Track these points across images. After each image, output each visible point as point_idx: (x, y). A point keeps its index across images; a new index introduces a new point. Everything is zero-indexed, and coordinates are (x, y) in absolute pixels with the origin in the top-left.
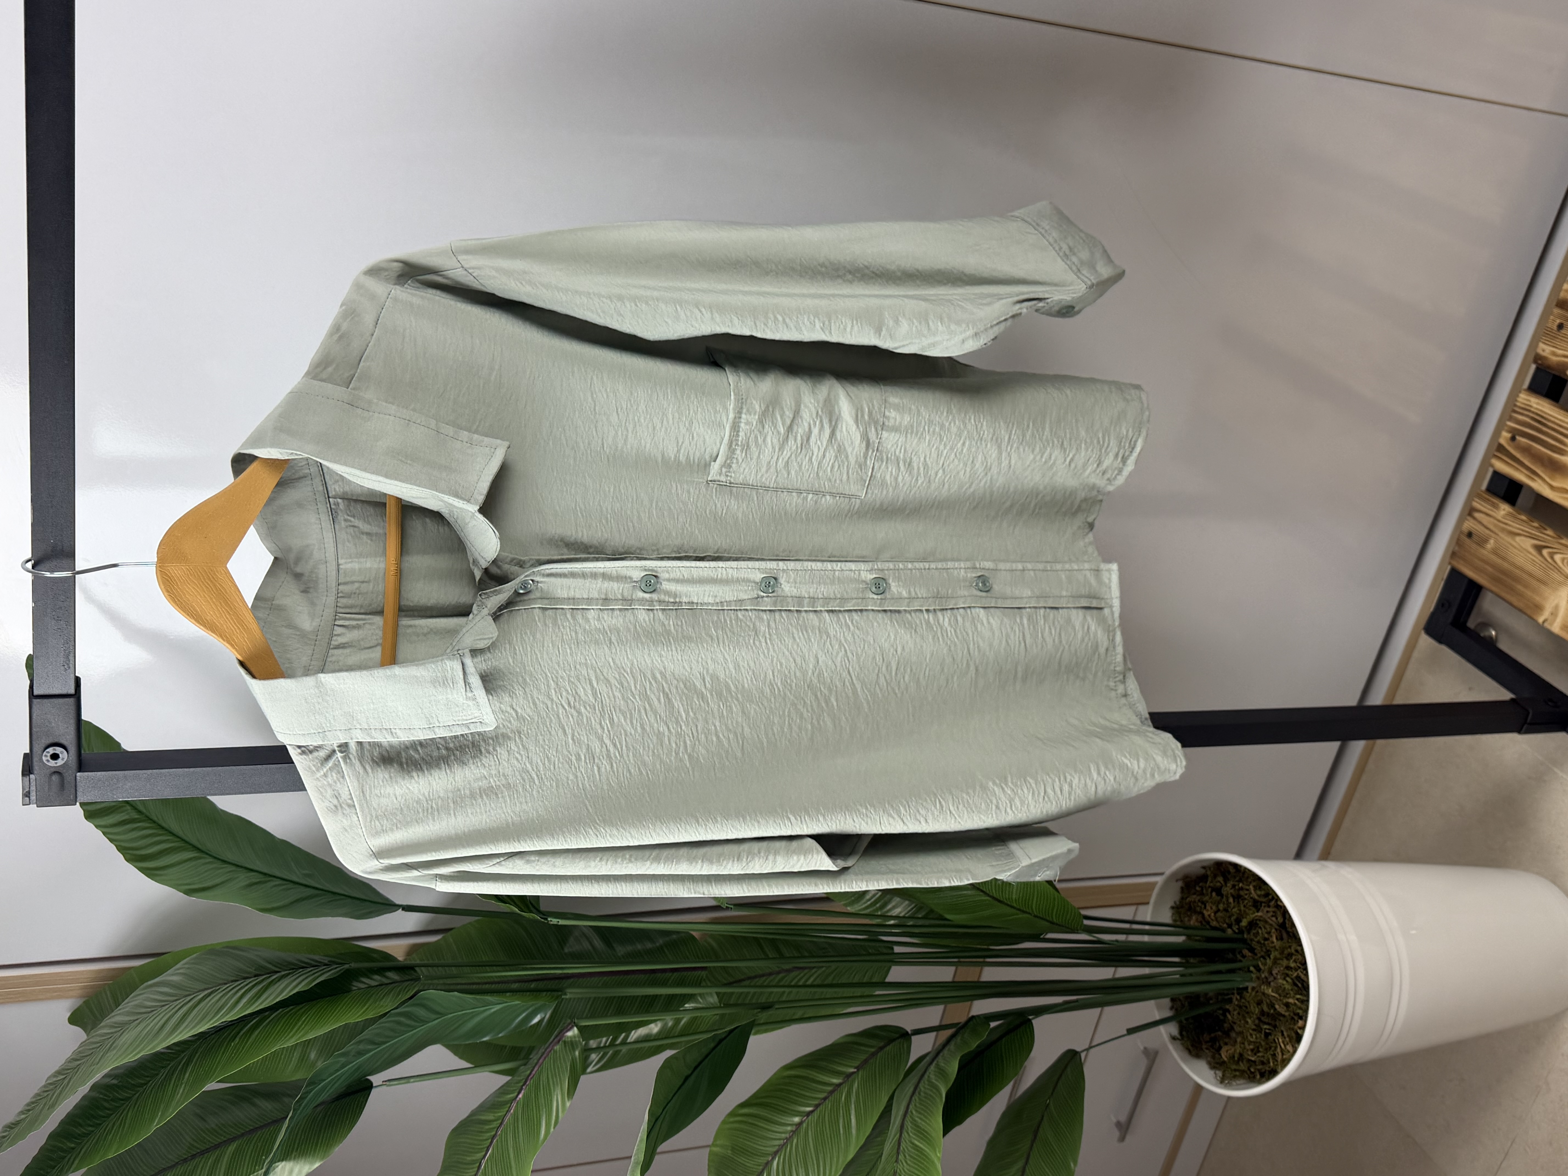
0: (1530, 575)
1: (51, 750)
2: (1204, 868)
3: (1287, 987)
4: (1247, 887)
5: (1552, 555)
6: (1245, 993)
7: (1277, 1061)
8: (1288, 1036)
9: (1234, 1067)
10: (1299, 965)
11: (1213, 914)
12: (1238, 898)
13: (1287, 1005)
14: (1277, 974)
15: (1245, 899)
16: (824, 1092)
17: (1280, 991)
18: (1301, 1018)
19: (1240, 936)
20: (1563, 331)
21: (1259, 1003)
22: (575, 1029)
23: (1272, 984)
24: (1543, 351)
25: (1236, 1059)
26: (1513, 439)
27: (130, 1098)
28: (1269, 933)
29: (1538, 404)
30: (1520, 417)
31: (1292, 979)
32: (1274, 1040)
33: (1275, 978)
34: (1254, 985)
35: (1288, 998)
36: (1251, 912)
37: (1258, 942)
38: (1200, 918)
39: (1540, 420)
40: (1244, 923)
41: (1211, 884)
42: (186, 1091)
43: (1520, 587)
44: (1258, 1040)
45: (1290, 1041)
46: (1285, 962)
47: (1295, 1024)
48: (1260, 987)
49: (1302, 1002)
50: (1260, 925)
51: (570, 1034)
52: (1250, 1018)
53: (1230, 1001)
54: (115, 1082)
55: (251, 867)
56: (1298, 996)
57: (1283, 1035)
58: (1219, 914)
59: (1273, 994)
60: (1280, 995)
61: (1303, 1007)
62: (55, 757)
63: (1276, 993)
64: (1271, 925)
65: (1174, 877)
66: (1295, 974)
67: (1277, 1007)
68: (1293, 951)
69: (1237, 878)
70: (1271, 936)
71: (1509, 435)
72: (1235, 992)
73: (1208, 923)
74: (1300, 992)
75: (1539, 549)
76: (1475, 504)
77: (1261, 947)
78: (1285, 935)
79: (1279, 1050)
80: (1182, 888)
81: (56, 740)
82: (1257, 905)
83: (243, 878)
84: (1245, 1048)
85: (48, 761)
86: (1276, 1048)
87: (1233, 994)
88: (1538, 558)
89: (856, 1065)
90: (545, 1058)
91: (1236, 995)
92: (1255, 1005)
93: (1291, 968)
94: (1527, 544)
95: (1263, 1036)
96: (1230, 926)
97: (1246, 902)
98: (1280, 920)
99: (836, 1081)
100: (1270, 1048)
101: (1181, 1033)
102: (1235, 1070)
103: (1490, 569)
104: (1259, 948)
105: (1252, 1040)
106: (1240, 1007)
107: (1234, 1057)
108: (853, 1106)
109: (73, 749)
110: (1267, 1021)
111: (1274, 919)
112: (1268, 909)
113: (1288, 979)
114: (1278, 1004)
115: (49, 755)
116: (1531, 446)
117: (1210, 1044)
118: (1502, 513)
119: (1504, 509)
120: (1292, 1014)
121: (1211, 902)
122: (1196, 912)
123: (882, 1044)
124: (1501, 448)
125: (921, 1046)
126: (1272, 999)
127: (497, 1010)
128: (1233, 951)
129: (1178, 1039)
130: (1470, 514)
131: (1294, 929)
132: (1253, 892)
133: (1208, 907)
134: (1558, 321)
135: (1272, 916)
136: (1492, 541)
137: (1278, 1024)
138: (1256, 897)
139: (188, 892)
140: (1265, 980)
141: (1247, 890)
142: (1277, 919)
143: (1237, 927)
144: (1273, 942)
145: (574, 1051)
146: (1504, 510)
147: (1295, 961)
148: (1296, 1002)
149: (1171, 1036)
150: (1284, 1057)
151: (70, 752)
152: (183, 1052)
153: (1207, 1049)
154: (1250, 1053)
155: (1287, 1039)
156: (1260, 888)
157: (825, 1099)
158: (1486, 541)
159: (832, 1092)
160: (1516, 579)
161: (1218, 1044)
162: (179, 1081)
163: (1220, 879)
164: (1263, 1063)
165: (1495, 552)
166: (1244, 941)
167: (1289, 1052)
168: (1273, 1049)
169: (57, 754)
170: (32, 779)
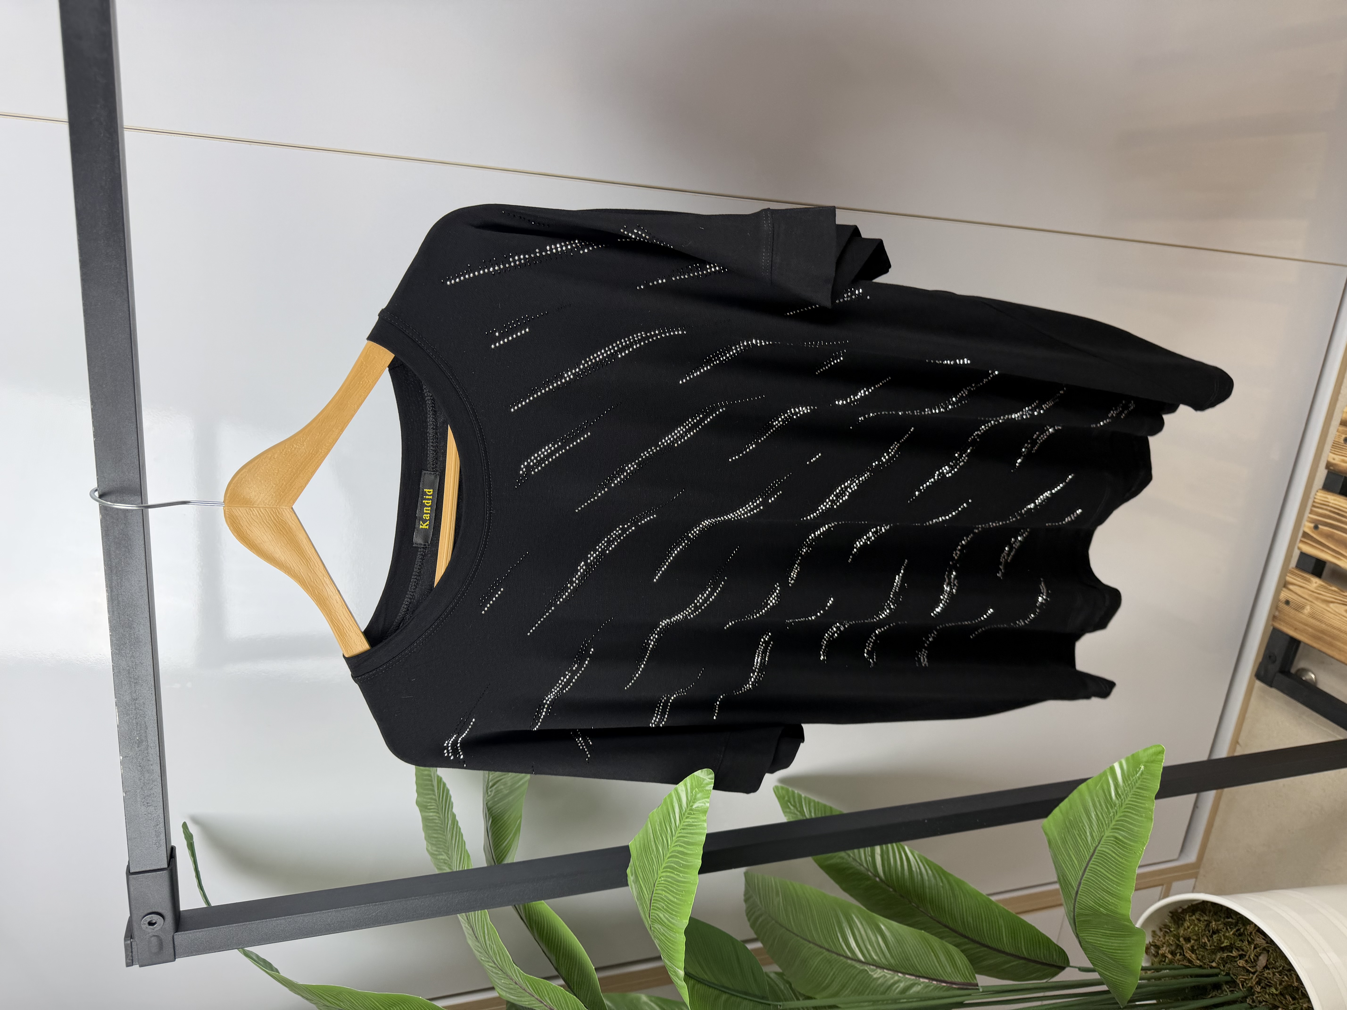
1: (148, 918)
24: (1334, 459)
26: (1316, 527)
29: (1335, 500)
30: (1320, 511)
39: (1338, 512)
62: (152, 924)
71: (1312, 525)
76: (1288, 579)
81: (152, 909)
85: (146, 927)
94: (1341, 609)
103: (1310, 630)
109: (170, 915)
115: (147, 923)
116: (1334, 532)
118: (1315, 585)
119: (1315, 582)
124: (1305, 535)
130: (1285, 587)
134: (1343, 436)
136: (1308, 608)
151: (168, 917)
158: (1303, 607)
160: (1334, 637)
165: (1312, 616)
169: (154, 921)
170: (133, 944)
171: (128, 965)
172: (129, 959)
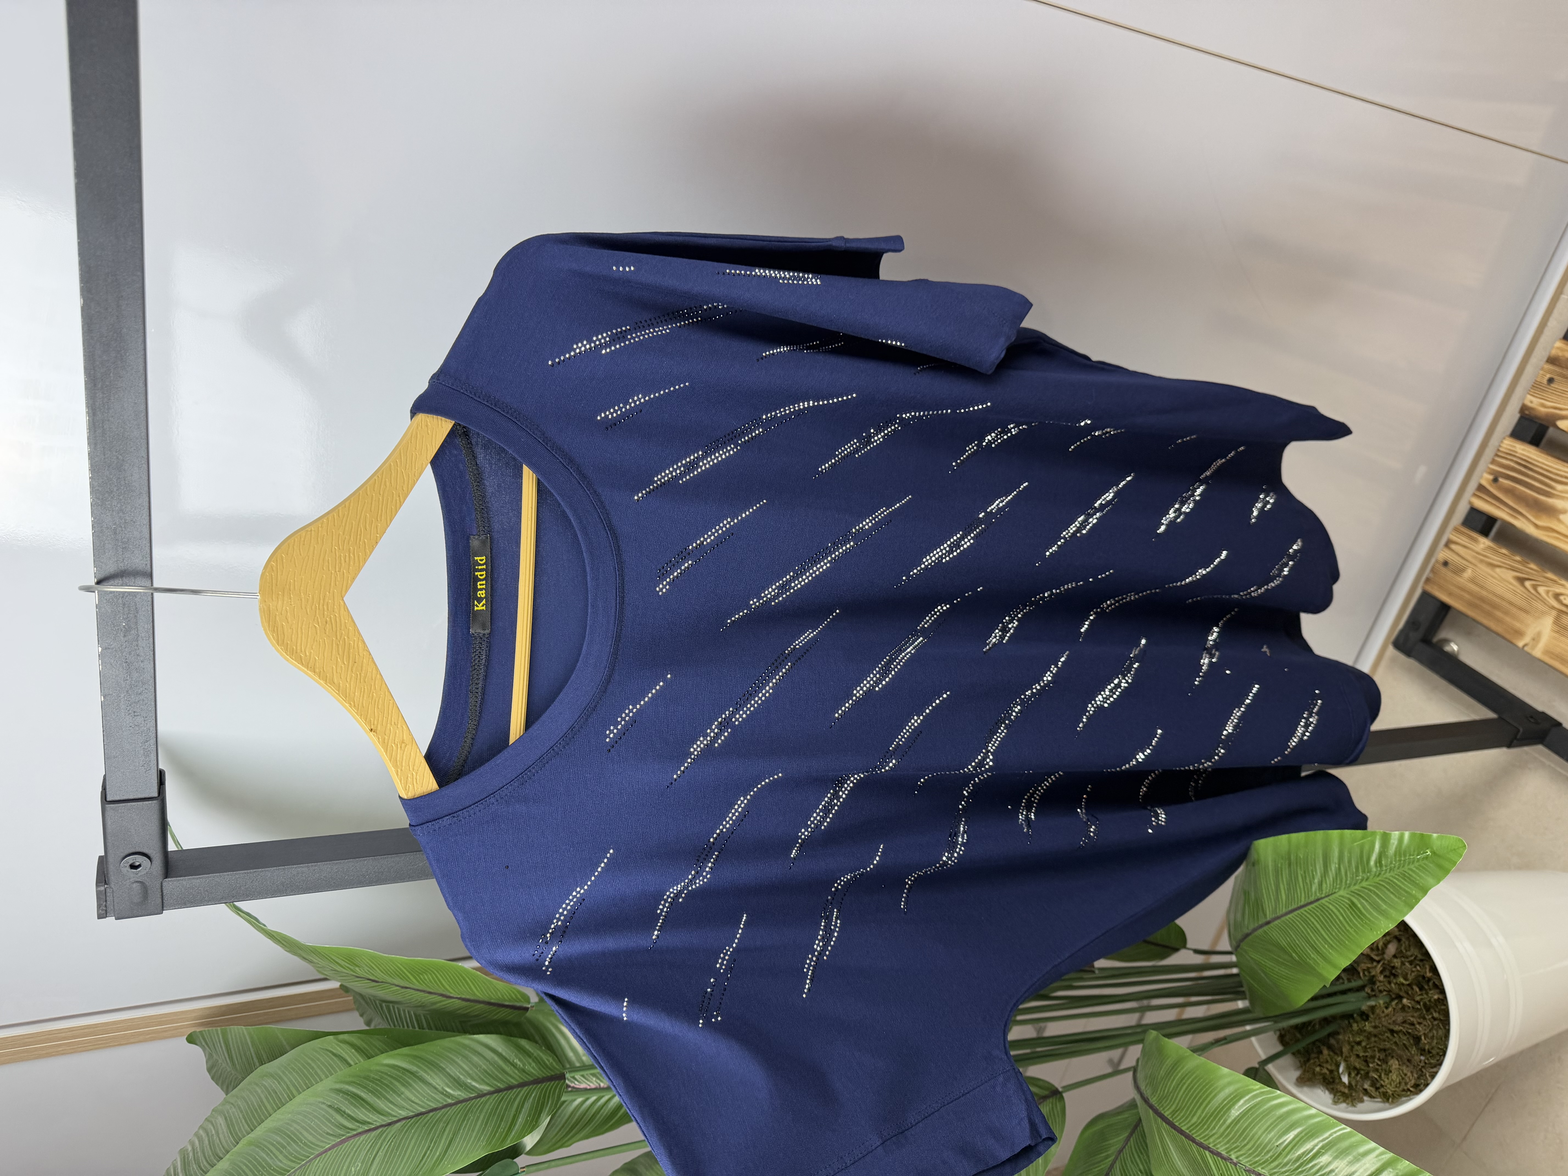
0: (1511, 603)
1: (130, 860)
5: (1535, 587)
20: (1553, 384)
24: (1531, 402)
26: (1495, 480)
29: (1523, 450)
30: (1505, 461)
39: (1526, 465)
43: (1499, 614)
62: (135, 866)
71: (1491, 477)
75: (1521, 581)
76: (1449, 536)
81: (135, 848)
85: (127, 871)
88: (1519, 589)
94: (1509, 575)
103: (1467, 596)
109: (157, 856)
115: (127, 865)
116: (1515, 487)
118: (1482, 546)
119: (1484, 543)
124: (1481, 488)
130: (1446, 546)
134: (1548, 376)
136: (1469, 571)
151: (154, 859)
158: (1462, 570)
160: (1495, 606)
165: (1472, 580)
169: (137, 864)
170: (108, 890)
171: (100, 917)
172: (102, 910)
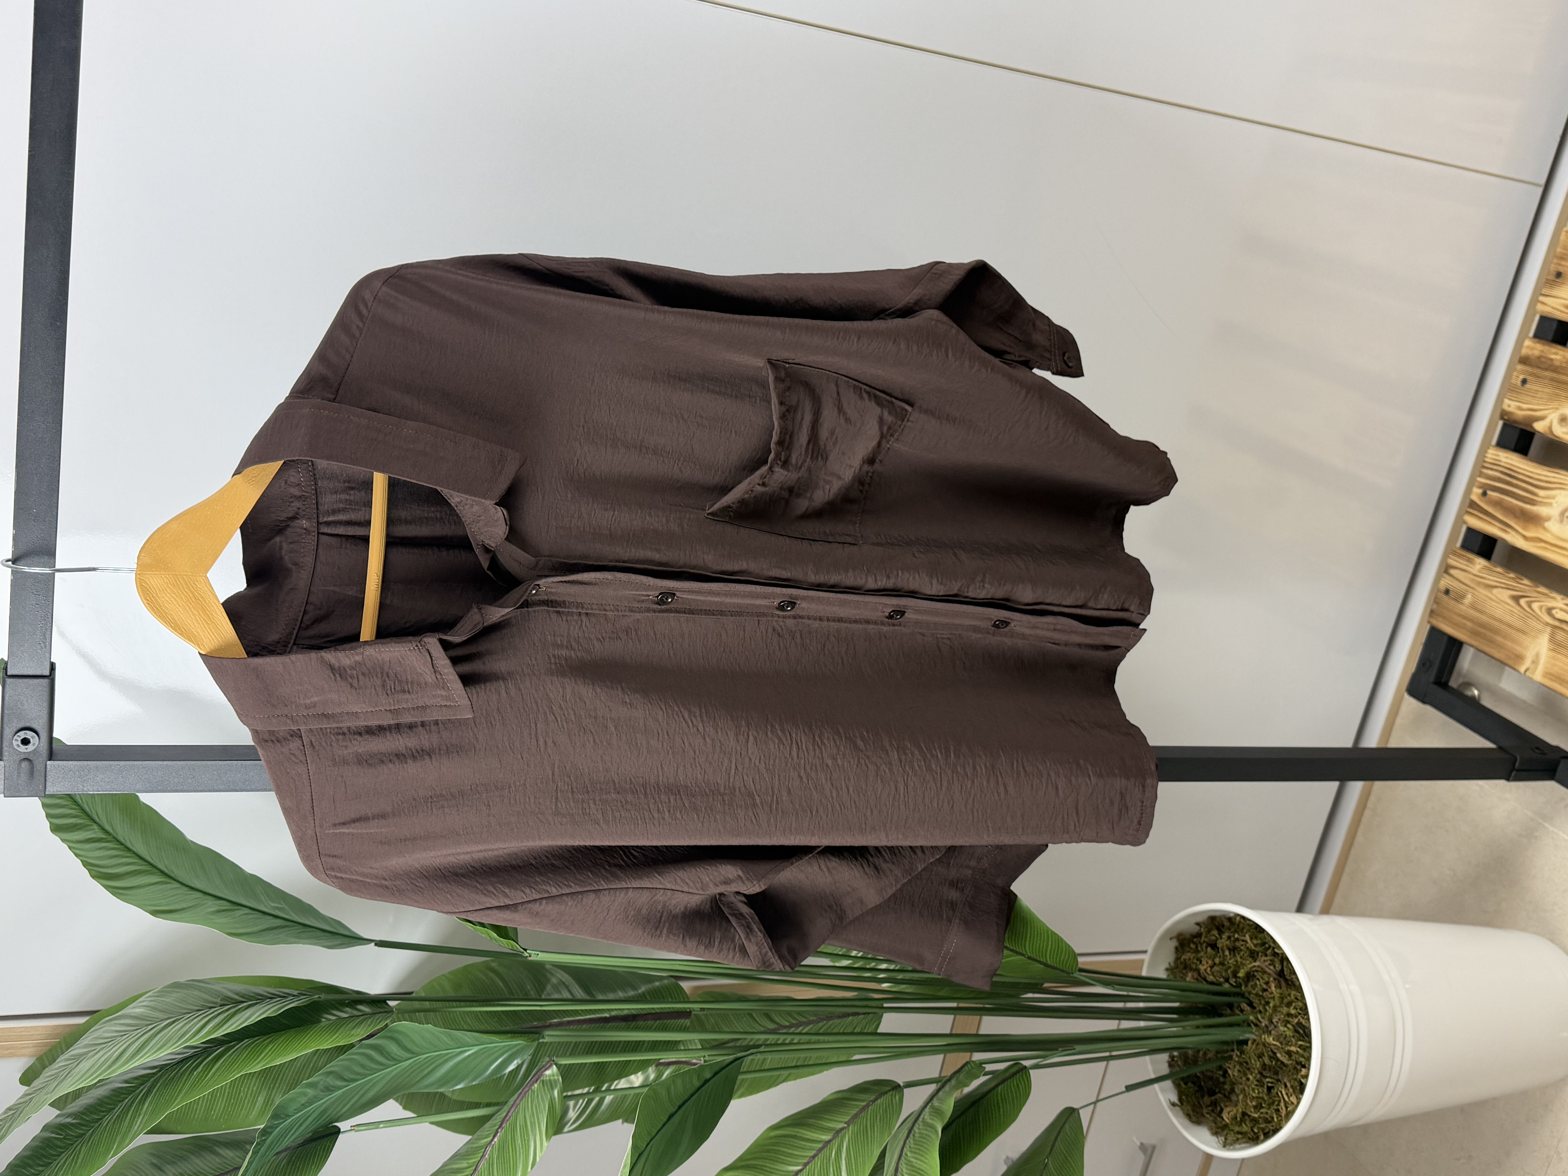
0: (1510, 626)
1: (22, 735)
2: (1198, 924)
3: (1289, 1033)
4: (1243, 938)
5: (1529, 604)
6: (1245, 1047)
7: (1281, 1116)
8: (1292, 1086)
9: (1237, 1129)
10: (1300, 1012)
11: (1209, 969)
12: (1233, 950)
13: (1289, 1053)
14: (1277, 1022)
15: (1241, 950)
16: (814, 1150)
17: (1282, 1039)
18: (1304, 1066)
19: (1237, 990)
20: (1527, 386)
21: (1260, 1056)
22: (554, 1066)
23: (1273, 1032)
24: (1509, 406)
25: (1239, 1119)
26: (1484, 494)
27: (84, 1134)
28: (1267, 983)
29: (1507, 458)
30: (1490, 472)
31: (1293, 1026)
32: (1277, 1093)
33: (1275, 1027)
34: (1254, 1037)
35: (1290, 1046)
36: (1248, 962)
37: (1257, 995)
38: (1196, 976)
39: (1510, 474)
40: (1241, 974)
41: (1206, 940)
42: (144, 1120)
43: (1499, 639)
44: (1261, 1095)
45: (1294, 1091)
46: (1285, 1010)
47: (1298, 1074)
48: (1261, 1037)
49: (1304, 1050)
50: (1258, 976)
51: (548, 1072)
52: (1251, 1074)
53: (1231, 1057)
54: (69, 1120)
55: (220, 895)
56: (1300, 1043)
57: (1286, 1086)
58: (1216, 968)
59: (1274, 1043)
60: (1281, 1043)
61: (1306, 1054)
62: (25, 742)
63: (1278, 1041)
64: (1269, 974)
65: (1167, 935)
66: (1296, 1020)
67: (1279, 1055)
68: (1293, 997)
69: (1233, 930)
70: (1270, 987)
71: (1480, 491)
72: (1235, 1047)
73: (1205, 979)
74: (1302, 1038)
75: (1516, 599)
76: (1451, 562)
77: (1260, 1000)
78: (1283, 984)
79: (1282, 1104)
80: (1176, 948)
81: (28, 725)
82: (1253, 955)
83: (212, 905)
84: (1247, 1104)
85: (18, 746)
86: (1280, 1101)
87: (1233, 1050)
88: (1516, 609)
89: (847, 1120)
90: (522, 1098)
91: (1236, 1051)
92: (1256, 1058)
93: (1292, 1015)
94: (1504, 595)
95: (1265, 1090)
96: (1227, 980)
97: (1242, 953)
98: (1278, 967)
99: (826, 1137)
100: (1273, 1103)
101: (1180, 1099)
102: (1238, 1133)
103: (1469, 624)
104: (1258, 1002)
105: (1254, 1095)
106: (1241, 1064)
107: (1236, 1118)
108: (844, 1162)
109: (44, 735)
110: (1268, 1075)
111: (1272, 967)
112: (1266, 958)
113: (1289, 1025)
114: (1280, 1053)
115: (20, 739)
116: (1503, 499)
117: (1210, 1108)
118: (1478, 567)
119: (1480, 562)
120: (1294, 1063)
121: (1207, 957)
122: (1191, 969)
123: (873, 1097)
124: (1473, 505)
125: (913, 1100)
126: (1272, 1047)
127: (473, 1054)
128: (1231, 1006)
129: (1177, 1105)
130: (1446, 572)
131: (1293, 976)
132: (1249, 941)
133: (1204, 962)
134: (1522, 377)
135: (1270, 964)
136: (1469, 596)
137: (1280, 1077)
138: (1253, 947)
139: (155, 913)
140: (1265, 1029)
141: (1243, 941)
142: (1275, 967)
143: (1234, 980)
144: (1272, 993)
145: (553, 1090)
146: (1480, 564)
147: (1295, 1008)
148: (1299, 1049)
149: (1170, 1102)
150: (1289, 1109)
151: (41, 738)
152: (143, 1084)
153: (1208, 1113)
154: (1252, 1110)
155: (1291, 1090)
156: (1256, 938)
157: (814, 1157)
158: (1463, 597)
159: (820, 1150)
160: (1496, 632)
161: (1219, 1108)
162: (137, 1111)
163: (1215, 932)
164: (1267, 1121)
165: (1473, 606)
166: (1242, 995)
167: (1292, 1103)
168: (1276, 1103)
169: (28, 739)
